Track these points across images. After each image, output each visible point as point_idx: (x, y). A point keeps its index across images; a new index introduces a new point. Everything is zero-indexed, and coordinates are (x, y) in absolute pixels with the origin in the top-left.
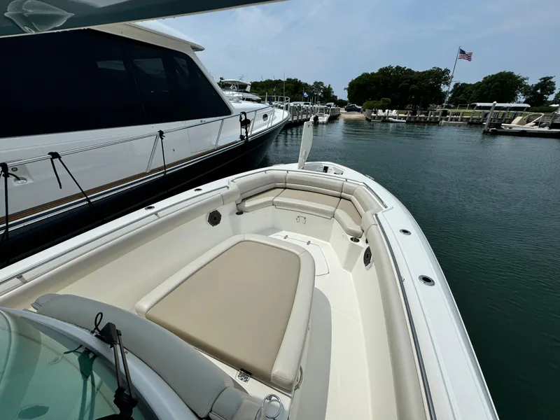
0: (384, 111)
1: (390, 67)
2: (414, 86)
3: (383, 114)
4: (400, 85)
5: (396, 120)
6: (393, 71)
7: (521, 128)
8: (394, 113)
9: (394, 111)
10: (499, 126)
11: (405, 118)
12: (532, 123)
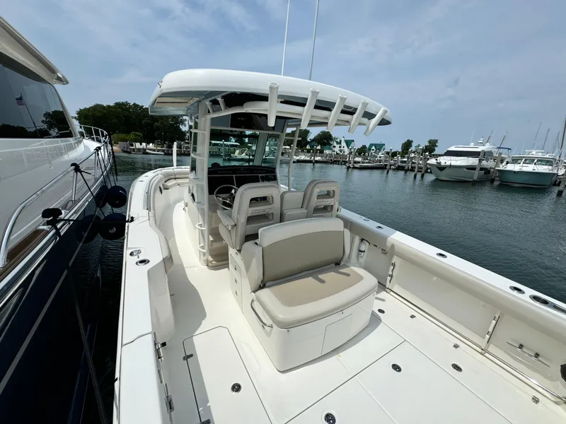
0: (141, 144)
1: (127, 104)
2: (157, 124)
3: (141, 147)
4: (143, 122)
5: (156, 153)
6: (130, 107)
7: (240, 157)
8: (151, 146)
9: (151, 144)
10: (230, 155)
11: (163, 151)
12: (244, 154)
